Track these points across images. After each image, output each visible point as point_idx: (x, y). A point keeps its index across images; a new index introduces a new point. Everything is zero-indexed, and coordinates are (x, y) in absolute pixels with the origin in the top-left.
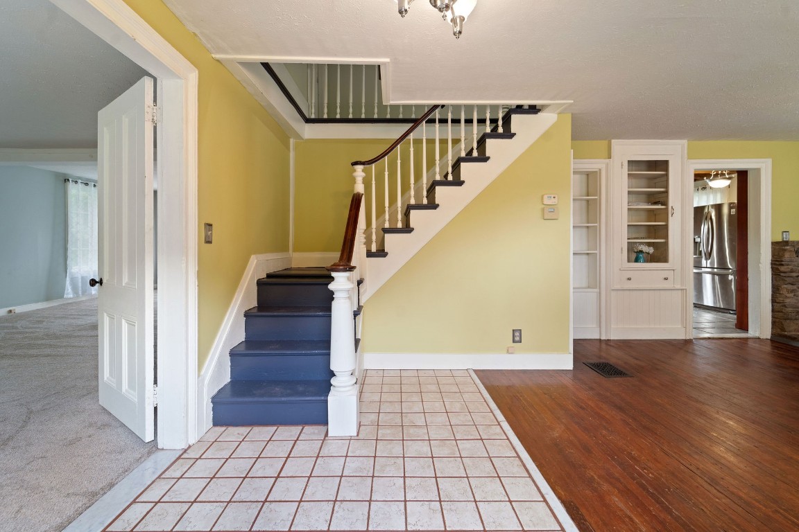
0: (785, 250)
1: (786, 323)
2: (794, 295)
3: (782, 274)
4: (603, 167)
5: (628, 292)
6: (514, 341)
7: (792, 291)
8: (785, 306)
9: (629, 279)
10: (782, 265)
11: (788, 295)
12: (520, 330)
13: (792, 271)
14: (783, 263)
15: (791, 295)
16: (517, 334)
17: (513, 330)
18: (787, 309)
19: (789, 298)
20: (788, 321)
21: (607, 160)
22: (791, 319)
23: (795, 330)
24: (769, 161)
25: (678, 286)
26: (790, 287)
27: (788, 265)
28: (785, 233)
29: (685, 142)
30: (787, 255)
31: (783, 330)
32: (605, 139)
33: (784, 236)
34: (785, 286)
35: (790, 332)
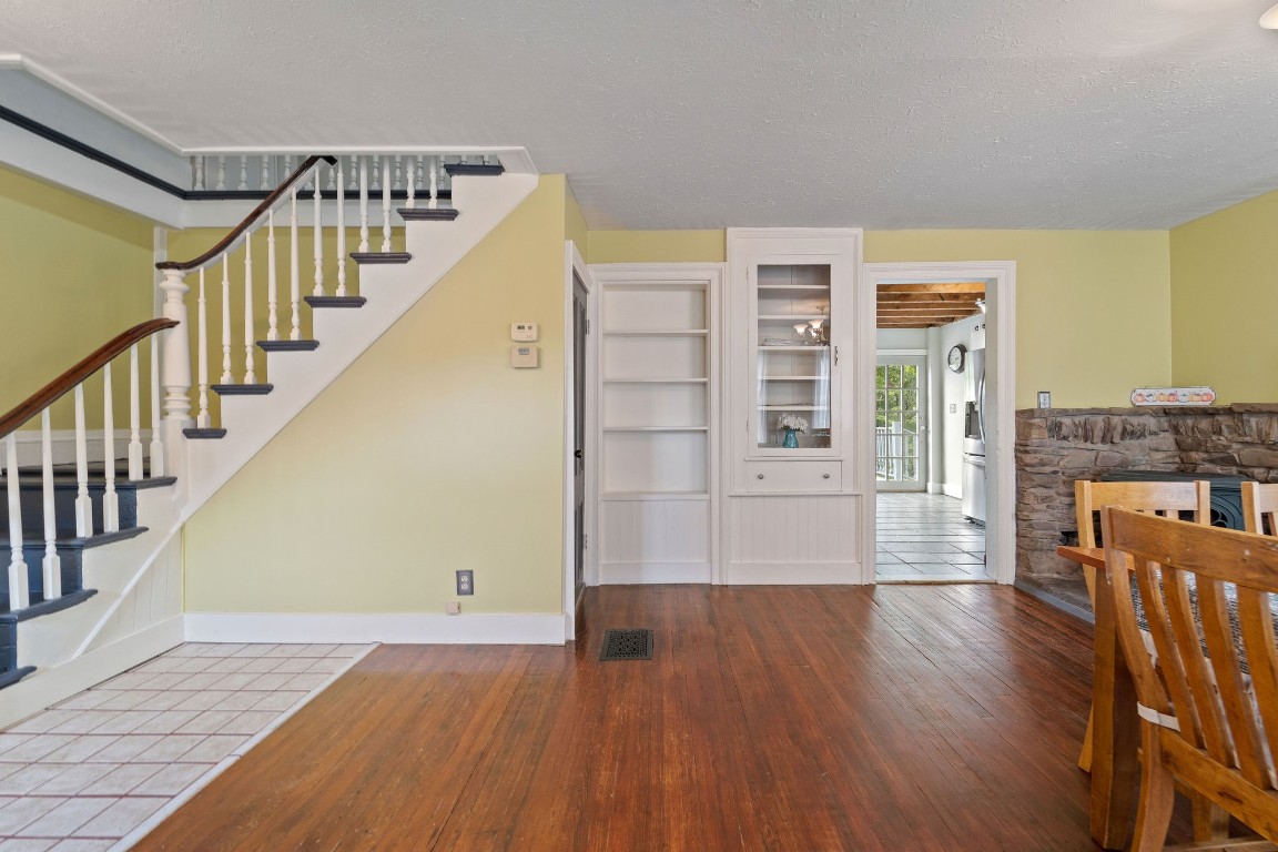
0: (1031, 425)
1: (1034, 557)
2: (1048, 507)
3: (1027, 469)
4: (713, 276)
5: (760, 500)
6: (460, 592)
7: (1044, 499)
8: (1031, 526)
9: (761, 477)
10: (1026, 452)
11: (1037, 507)
12: (471, 572)
13: (1043, 464)
14: (1028, 448)
15: (1043, 506)
16: (465, 579)
17: (458, 572)
18: (1035, 532)
19: (1037, 511)
20: (1036, 553)
21: (721, 264)
22: (1042, 550)
23: (1049, 570)
24: (1012, 265)
25: (849, 490)
26: (1041, 492)
27: (1036, 452)
28: (1042, 395)
29: (859, 231)
30: (1035, 434)
31: (1029, 569)
32: (715, 227)
33: (1042, 401)
34: (1032, 490)
35: (1039, 572)
